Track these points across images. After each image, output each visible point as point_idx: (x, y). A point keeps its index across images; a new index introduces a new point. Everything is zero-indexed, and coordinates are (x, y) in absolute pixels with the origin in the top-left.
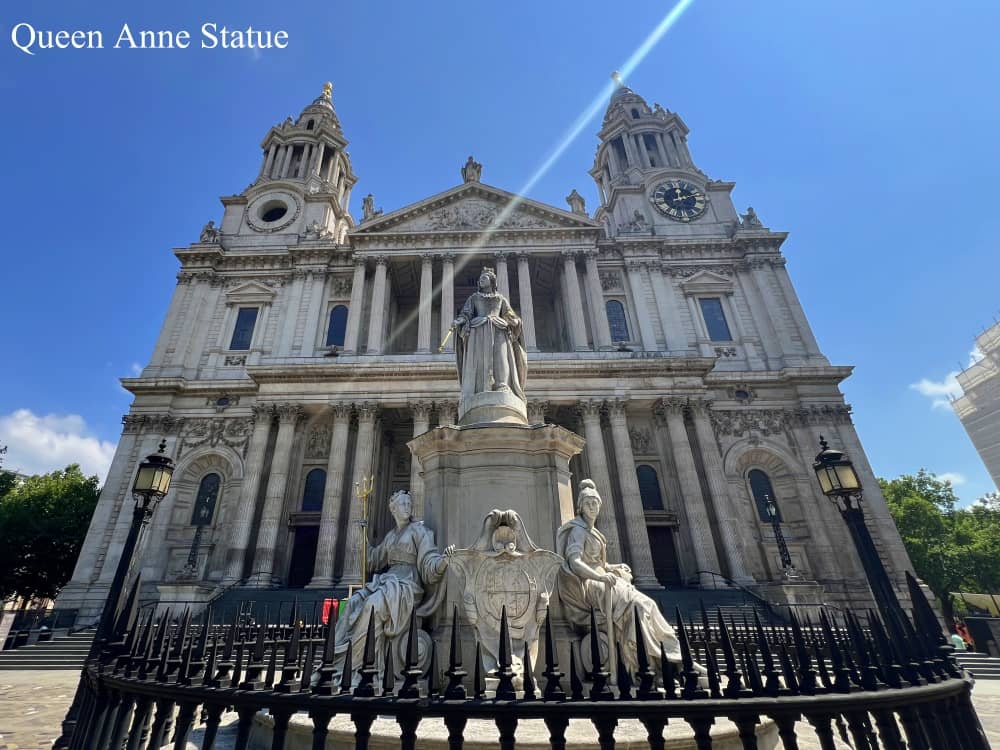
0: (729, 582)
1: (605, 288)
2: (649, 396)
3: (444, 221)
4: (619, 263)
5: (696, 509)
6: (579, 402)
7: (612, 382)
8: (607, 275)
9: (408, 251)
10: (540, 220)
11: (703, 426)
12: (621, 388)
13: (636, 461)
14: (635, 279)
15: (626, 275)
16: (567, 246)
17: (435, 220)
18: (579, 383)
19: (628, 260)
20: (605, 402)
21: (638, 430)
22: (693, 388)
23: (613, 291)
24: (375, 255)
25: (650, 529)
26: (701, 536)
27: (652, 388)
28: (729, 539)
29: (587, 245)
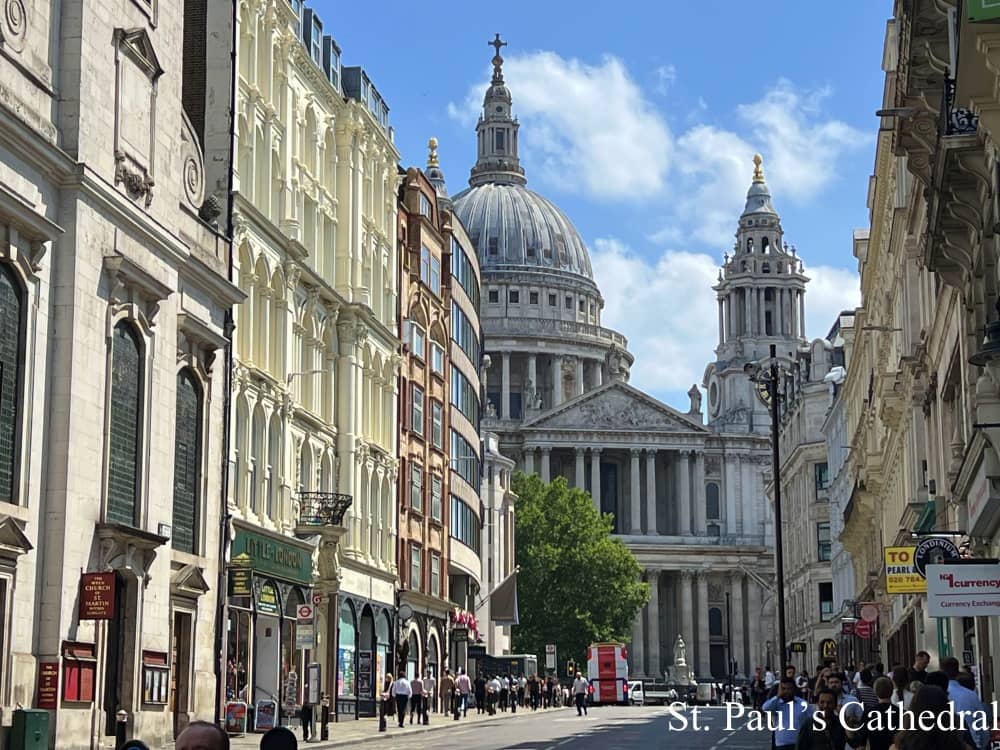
0: (747, 676)
1: (708, 473)
2: (723, 568)
3: (594, 417)
4: (720, 451)
5: (737, 638)
6: (679, 571)
7: (701, 558)
8: (710, 460)
9: (565, 443)
10: (666, 418)
11: (752, 590)
12: (707, 563)
13: (709, 606)
14: (730, 468)
15: (724, 463)
16: (684, 446)
17: (585, 413)
18: (681, 558)
19: (728, 451)
20: (696, 572)
21: (714, 584)
22: (751, 564)
23: (714, 476)
24: (542, 445)
25: (711, 646)
26: (738, 654)
27: (727, 563)
28: (752, 654)
29: (699, 445)
